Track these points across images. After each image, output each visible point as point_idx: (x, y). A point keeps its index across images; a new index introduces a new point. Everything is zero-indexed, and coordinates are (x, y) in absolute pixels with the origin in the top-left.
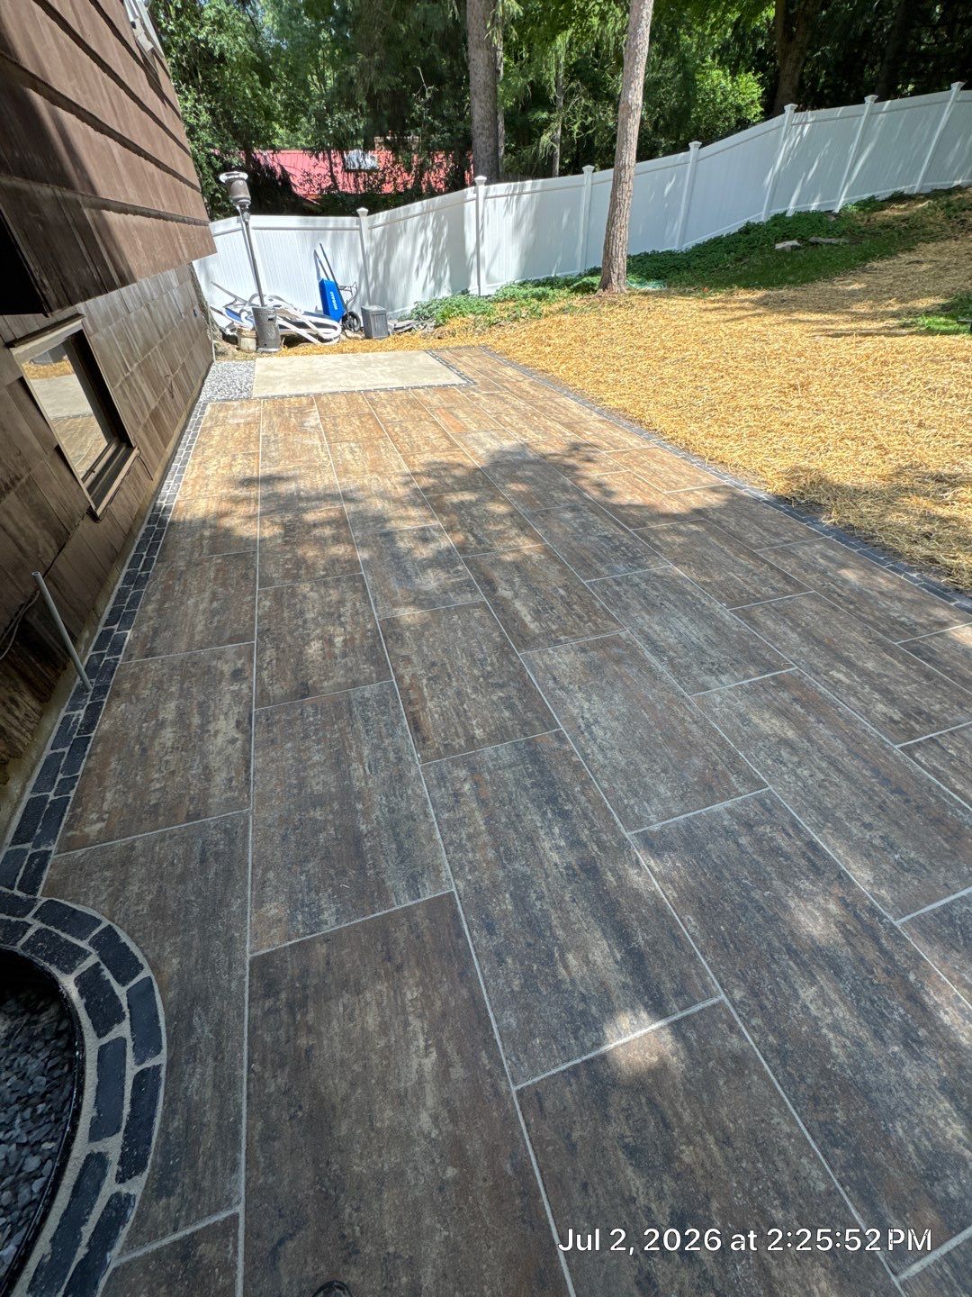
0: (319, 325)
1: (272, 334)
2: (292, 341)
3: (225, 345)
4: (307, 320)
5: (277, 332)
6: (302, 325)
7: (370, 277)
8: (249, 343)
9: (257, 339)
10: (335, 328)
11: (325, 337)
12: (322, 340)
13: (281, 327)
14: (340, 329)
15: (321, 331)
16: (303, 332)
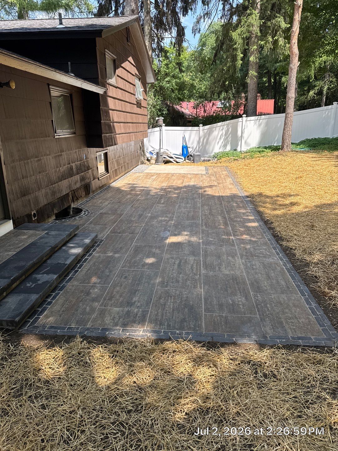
0: (177, 158)
1: (161, 159)
2: (167, 162)
3: (147, 162)
4: (173, 156)
6: (172, 158)
7: (200, 144)
8: (153, 161)
9: (156, 161)
11: (178, 161)
12: (177, 162)
13: (164, 158)
14: (184, 159)
16: (171, 160)
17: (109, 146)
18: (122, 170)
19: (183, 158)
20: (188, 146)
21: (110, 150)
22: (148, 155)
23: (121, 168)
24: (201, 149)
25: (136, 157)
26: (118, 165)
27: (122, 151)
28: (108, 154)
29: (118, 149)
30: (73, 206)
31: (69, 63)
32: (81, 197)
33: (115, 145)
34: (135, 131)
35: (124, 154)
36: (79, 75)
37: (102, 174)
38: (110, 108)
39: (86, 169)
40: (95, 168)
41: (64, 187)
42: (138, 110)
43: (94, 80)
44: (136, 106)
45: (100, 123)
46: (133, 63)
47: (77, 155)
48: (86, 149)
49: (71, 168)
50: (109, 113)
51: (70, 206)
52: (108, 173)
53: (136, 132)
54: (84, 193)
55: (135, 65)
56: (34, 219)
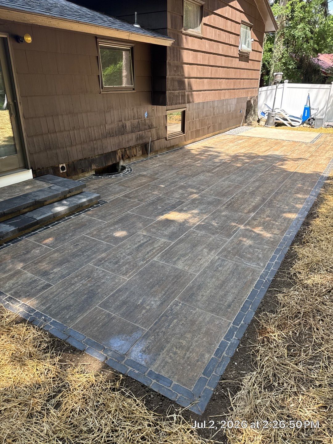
0: (292, 120)
1: (271, 121)
2: (278, 125)
4: (288, 118)
5: (274, 120)
6: (286, 120)
7: (329, 105)
9: (266, 122)
10: (299, 122)
11: (293, 125)
12: (292, 126)
13: (277, 119)
14: (301, 123)
15: (293, 123)
16: (285, 122)
20: (312, 107)
21: (191, 108)
24: (329, 111)
28: (186, 112)
30: (122, 163)
31: (136, 13)
32: (135, 156)
34: (232, 87)
35: (216, 114)
37: (173, 134)
38: (185, 61)
39: (147, 127)
40: (162, 128)
41: (110, 145)
42: (243, 64)
44: (238, 59)
45: (165, 78)
46: (239, 7)
47: (134, 112)
48: (150, 107)
49: (124, 126)
50: (182, 68)
51: (119, 163)
52: (184, 133)
53: (234, 89)
54: (141, 152)
55: (242, 10)
56: (61, 172)
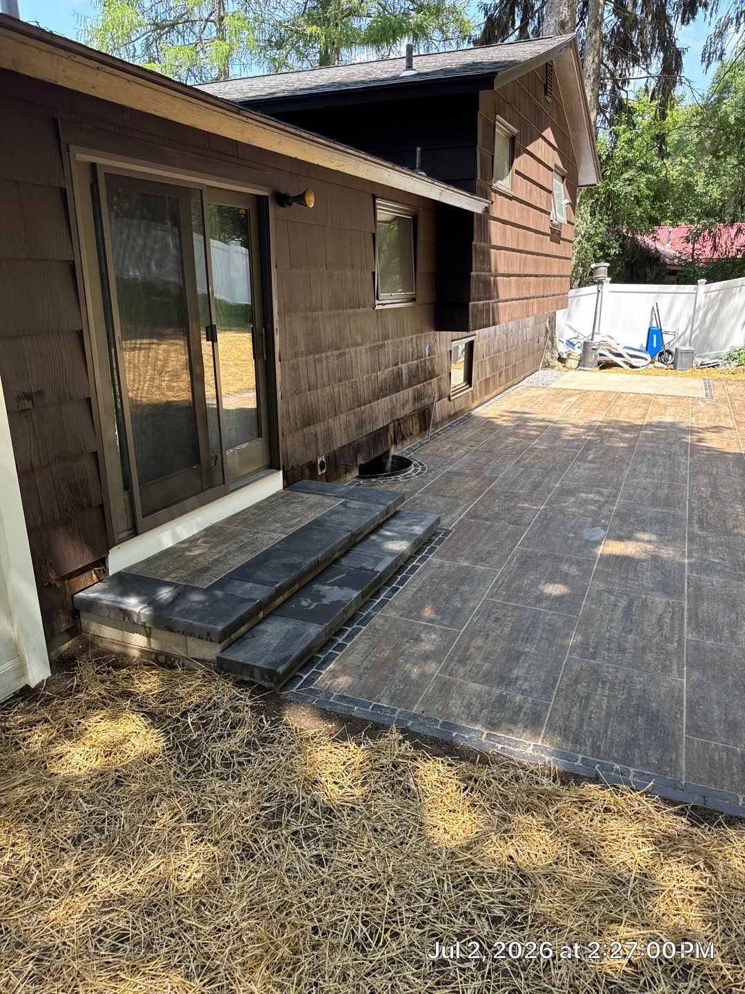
2: (606, 366)
3: (557, 363)
4: (623, 352)
5: (596, 357)
6: (620, 355)
8: (572, 363)
9: (580, 361)
10: (646, 360)
14: (649, 360)
15: (634, 362)
16: (619, 360)
17: (480, 328)
18: (500, 381)
19: (648, 356)
20: (664, 329)
21: (481, 336)
22: (562, 348)
23: (498, 376)
24: (697, 336)
25: (533, 353)
26: (493, 370)
27: (505, 338)
28: (475, 344)
29: (498, 333)
30: (394, 452)
31: (418, 149)
32: (411, 434)
33: (494, 324)
34: (541, 294)
35: (509, 346)
36: (437, 174)
37: (457, 387)
38: (494, 243)
39: (428, 376)
40: (445, 375)
41: (382, 411)
42: (553, 248)
43: (466, 184)
44: (548, 238)
45: (469, 276)
46: (553, 140)
47: (412, 346)
48: (432, 333)
49: (399, 374)
50: (489, 254)
51: (388, 452)
52: (471, 386)
53: (543, 297)
54: (417, 427)
55: (556, 146)
56: (320, 473)
